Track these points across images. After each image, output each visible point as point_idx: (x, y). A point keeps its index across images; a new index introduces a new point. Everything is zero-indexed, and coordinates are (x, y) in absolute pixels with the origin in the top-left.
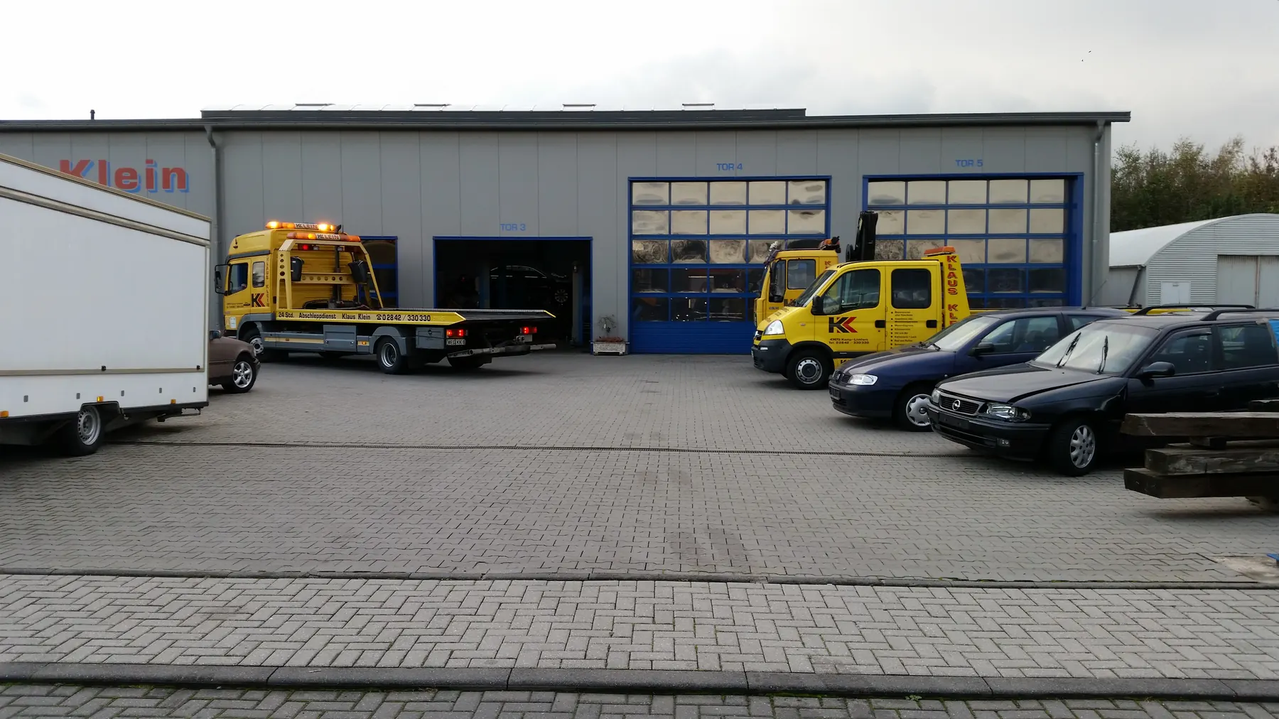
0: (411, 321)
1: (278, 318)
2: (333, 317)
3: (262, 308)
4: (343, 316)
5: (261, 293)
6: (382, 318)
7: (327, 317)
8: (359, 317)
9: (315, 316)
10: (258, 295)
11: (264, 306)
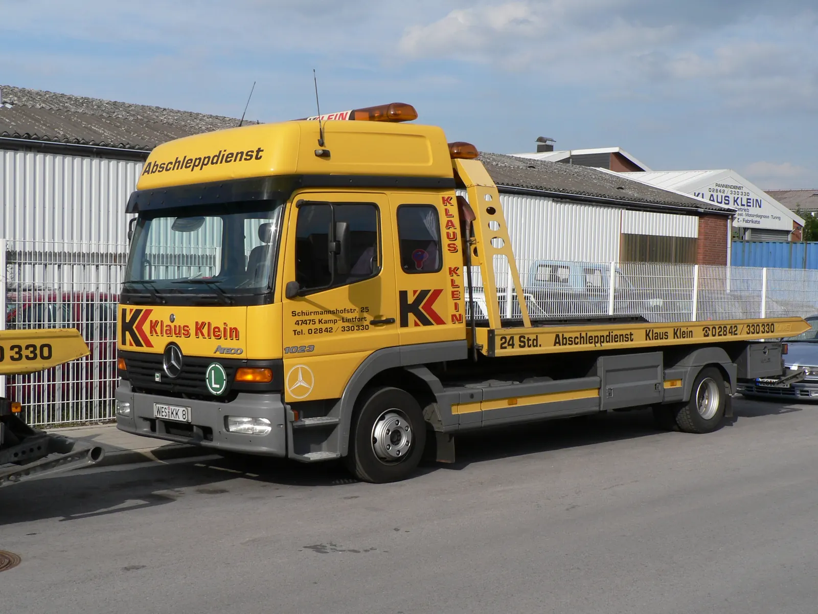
0: (751, 335)
1: (499, 352)
2: (629, 337)
3: (435, 327)
4: (647, 335)
5: (432, 288)
6: (710, 333)
7: (616, 338)
8: (675, 333)
9: (590, 340)
10: (424, 293)
11: (440, 321)
